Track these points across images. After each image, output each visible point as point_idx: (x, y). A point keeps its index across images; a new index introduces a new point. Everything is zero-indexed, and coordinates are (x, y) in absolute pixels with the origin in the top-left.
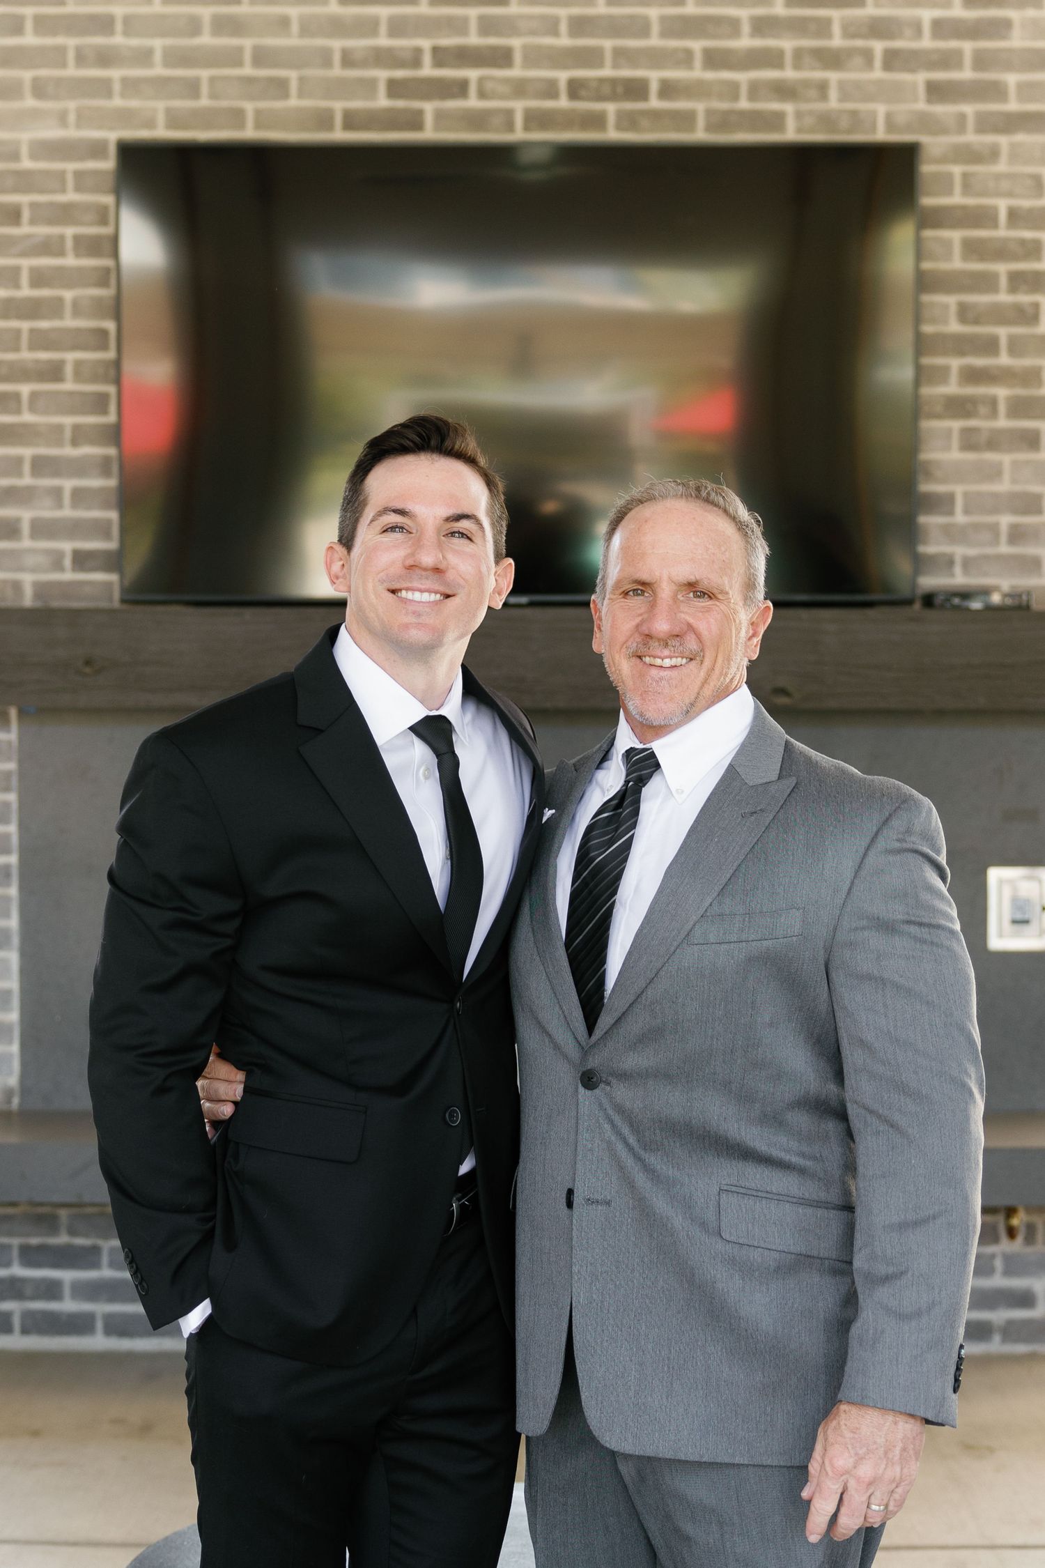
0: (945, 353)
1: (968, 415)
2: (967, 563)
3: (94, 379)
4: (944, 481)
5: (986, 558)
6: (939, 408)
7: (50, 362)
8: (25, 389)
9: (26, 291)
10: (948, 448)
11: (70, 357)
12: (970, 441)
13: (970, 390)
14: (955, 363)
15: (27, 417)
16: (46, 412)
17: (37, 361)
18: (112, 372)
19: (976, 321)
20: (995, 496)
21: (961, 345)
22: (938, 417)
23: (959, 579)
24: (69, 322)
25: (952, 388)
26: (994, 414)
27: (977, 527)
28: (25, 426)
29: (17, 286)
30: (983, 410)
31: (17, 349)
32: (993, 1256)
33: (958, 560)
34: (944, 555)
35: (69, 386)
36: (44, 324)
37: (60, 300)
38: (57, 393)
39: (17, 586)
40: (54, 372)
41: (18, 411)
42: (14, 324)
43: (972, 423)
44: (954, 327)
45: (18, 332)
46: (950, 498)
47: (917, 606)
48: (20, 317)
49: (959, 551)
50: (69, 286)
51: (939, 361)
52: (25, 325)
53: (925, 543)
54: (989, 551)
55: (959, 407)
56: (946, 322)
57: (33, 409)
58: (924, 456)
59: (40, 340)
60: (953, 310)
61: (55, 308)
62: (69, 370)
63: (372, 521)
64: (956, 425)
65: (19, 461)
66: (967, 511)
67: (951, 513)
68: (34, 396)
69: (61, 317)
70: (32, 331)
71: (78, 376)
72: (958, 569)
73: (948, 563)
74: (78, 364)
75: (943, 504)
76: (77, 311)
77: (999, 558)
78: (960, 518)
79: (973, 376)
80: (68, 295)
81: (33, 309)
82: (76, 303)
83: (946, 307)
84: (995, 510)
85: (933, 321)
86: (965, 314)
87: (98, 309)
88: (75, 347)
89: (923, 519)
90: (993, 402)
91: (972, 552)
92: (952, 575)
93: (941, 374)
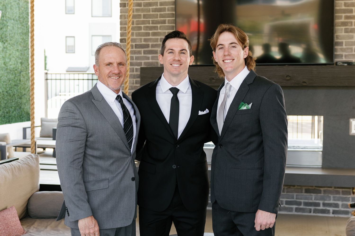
0: (341, 13)
1: (346, 26)
2: (346, 56)
3: (171, 23)
4: (341, 39)
5: (350, 55)
6: (340, 24)
7: (163, 20)
8: (159, 25)
9: (159, 7)
10: (342, 32)
11: (167, 19)
12: (346, 31)
13: (346, 20)
14: (344, 15)
15: (159, 31)
16: (163, 30)
17: (161, 20)
18: (175, 22)
19: (348, 6)
20: (352, 42)
21: (344, 11)
22: (340, 26)
23: (344, 59)
24: (167, 12)
25: (343, 20)
26: (352, 25)
27: (348, 49)
28: (159, 32)
29: (157, 6)
30: (349, 24)
31: (157, 18)
32: (349, 198)
33: (344, 55)
34: (341, 54)
35: (167, 25)
36: (162, 13)
37: (165, 8)
38: (165, 26)
39: (157, 63)
40: (164, 22)
41: (158, 30)
42: (157, 13)
43: (347, 27)
44: (344, 7)
45: (158, 14)
46: (342, 43)
47: (335, 65)
48: (158, 12)
49: (344, 54)
50: (167, 5)
51: (340, 15)
52: (159, 13)
53: (337, 52)
54: (350, 53)
55: (344, 24)
56: (342, 7)
57: (160, 29)
58: (336, 34)
59: (162, 16)
60: (343, 4)
61: (164, 10)
62: (167, 21)
63: (167, 51)
64: (344, 28)
65: (158, 39)
66: (345, 45)
67: (342, 46)
68: (160, 26)
69: (165, 11)
70: (160, 14)
71: (169, 23)
72: (344, 57)
73: (342, 56)
74: (169, 20)
75: (341, 44)
76: (168, 10)
77: (352, 55)
78: (344, 47)
79: (347, 17)
80: (167, 7)
81: (160, 10)
82: (168, 9)
83: (342, 3)
84: (352, 45)
85: (339, 6)
86: (346, 5)
87: (172, 9)
88: (168, 17)
89: (336, 47)
90: (352, 23)
91: (347, 54)
92: (343, 59)
93: (341, 17)
